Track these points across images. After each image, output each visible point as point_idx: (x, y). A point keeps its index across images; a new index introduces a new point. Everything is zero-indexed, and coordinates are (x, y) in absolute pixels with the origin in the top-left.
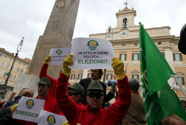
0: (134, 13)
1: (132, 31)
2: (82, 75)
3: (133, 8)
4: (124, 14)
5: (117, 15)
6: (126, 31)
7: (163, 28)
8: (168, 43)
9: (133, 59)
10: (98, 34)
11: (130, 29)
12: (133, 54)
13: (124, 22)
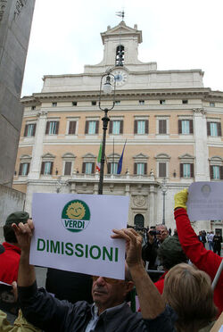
0: (138, 36)
1: (133, 74)
2: (29, 164)
3: (136, 26)
4: (117, 35)
5: (105, 37)
6: (122, 73)
7: (192, 72)
8: (199, 102)
9: (136, 131)
10: (64, 76)
11: (131, 69)
12: (136, 122)
13: (117, 54)
